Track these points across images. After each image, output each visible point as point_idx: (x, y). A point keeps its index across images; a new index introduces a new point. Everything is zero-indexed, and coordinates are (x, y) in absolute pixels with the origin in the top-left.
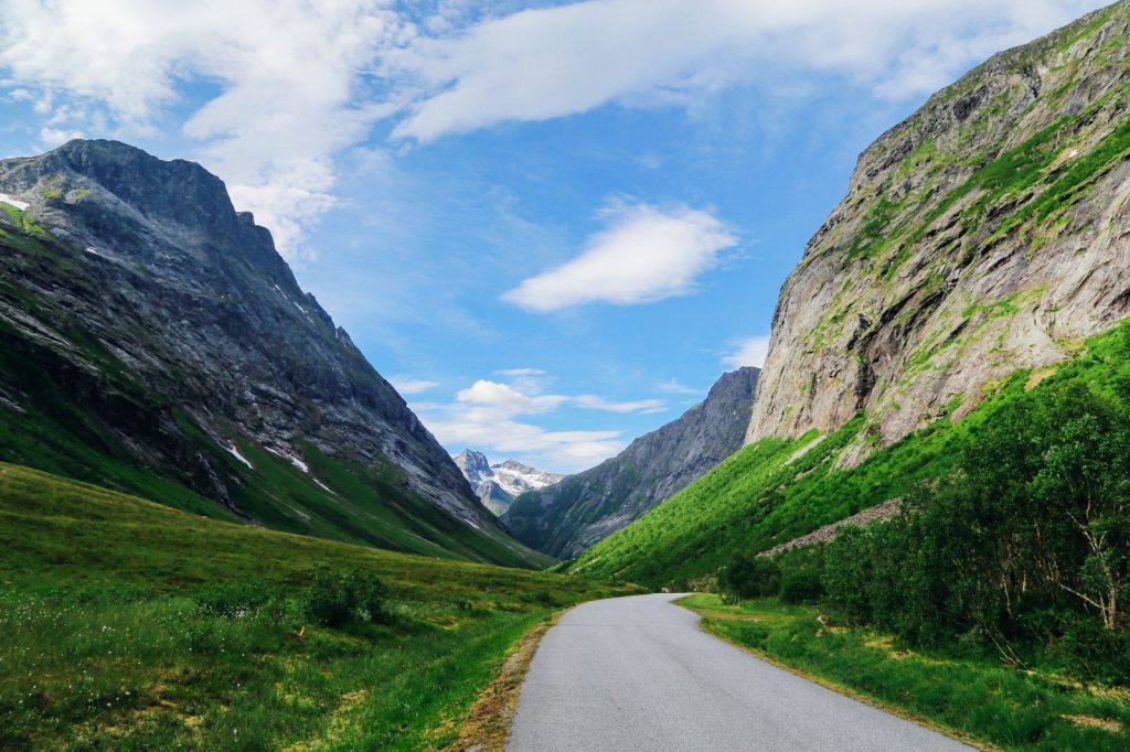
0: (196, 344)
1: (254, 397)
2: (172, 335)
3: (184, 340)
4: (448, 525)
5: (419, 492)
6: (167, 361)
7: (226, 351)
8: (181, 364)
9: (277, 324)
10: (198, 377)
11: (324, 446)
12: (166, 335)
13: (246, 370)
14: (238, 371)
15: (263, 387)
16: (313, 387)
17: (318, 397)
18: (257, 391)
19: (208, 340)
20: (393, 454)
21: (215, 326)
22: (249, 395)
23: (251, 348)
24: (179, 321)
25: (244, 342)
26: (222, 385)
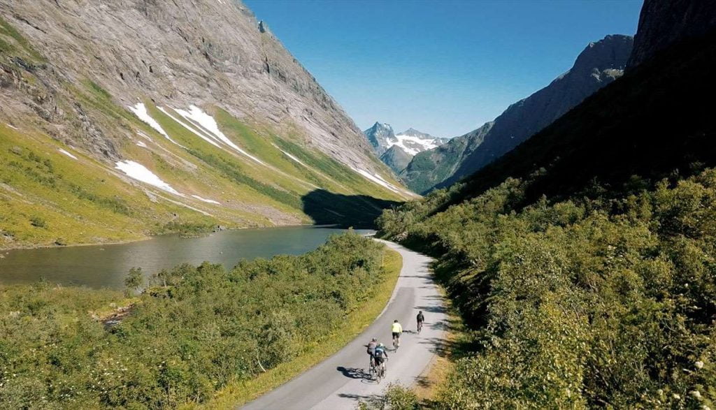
0: (114, 26)
1: (170, 71)
2: (89, 17)
3: (102, 21)
4: (343, 175)
5: (321, 149)
6: (81, 37)
7: (145, 32)
8: (96, 41)
9: (193, 10)
10: (114, 52)
11: (234, 111)
12: (83, 17)
13: (162, 48)
14: (157, 49)
15: (179, 62)
16: (227, 63)
17: (231, 71)
18: (173, 66)
19: (127, 22)
20: (300, 118)
21: (134, 10)
22: (165, 69)
23: (168, 29)
24: (97, 5)
25: (161, 24)
26: (139, 60)
